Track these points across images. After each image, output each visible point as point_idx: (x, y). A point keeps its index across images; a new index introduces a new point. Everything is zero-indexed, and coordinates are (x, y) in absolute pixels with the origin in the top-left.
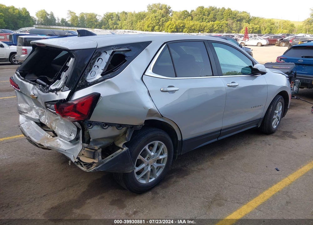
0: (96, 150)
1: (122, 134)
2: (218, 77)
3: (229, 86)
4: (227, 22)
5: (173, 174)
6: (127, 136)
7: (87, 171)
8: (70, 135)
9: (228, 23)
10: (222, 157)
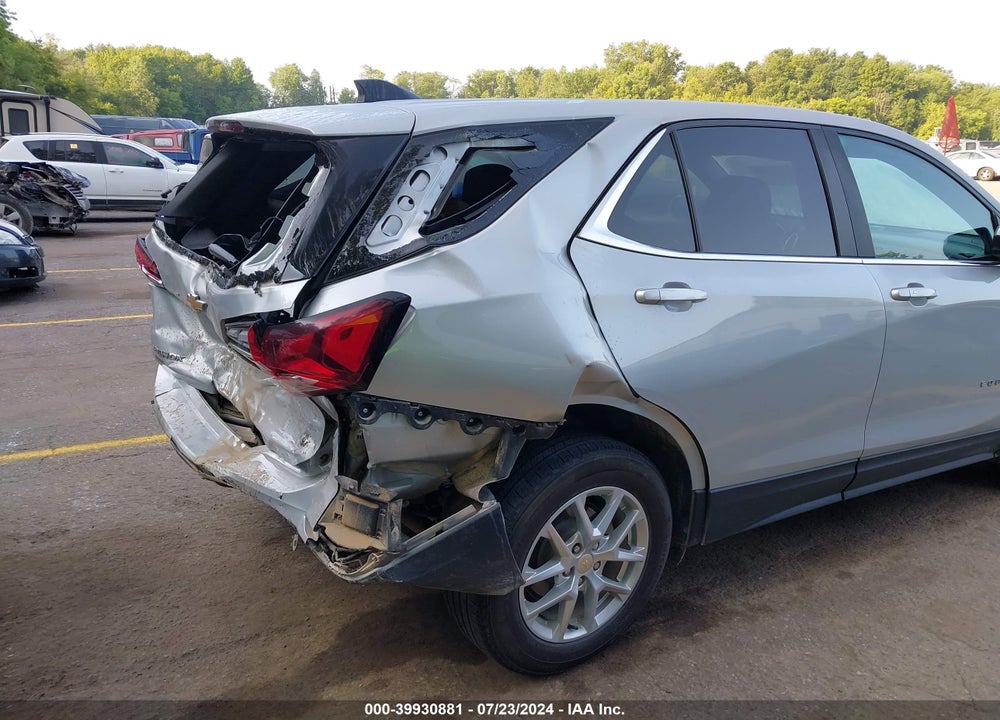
0: (383, 505)
1: (481, 453)
2: (859, 260)
3: (898, 298)
4: (869, 101)
5: (652, 621)
6: (498, 458)
7: (348, 579)
8: (303, 444)
9: (872, 105)
10: (842, 569)
